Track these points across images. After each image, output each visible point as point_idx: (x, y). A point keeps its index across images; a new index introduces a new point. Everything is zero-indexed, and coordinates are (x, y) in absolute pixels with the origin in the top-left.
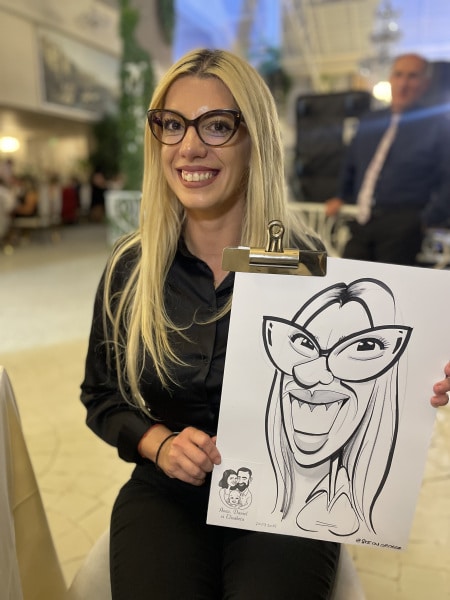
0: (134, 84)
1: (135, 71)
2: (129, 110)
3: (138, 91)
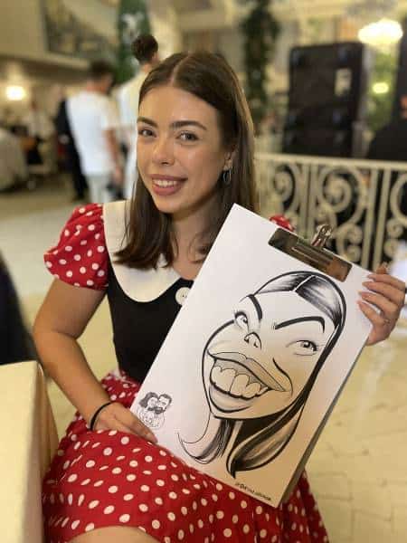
0: (131, 34)
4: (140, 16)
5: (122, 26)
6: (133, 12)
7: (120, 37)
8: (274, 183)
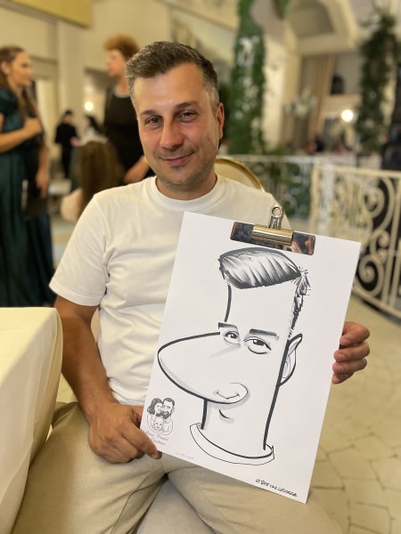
0: (246, 57)
1: (248, 44)
2: (240, 80)
3: (249, 63)
4: (256, 39)
5: (238, 48)
6: (250, 36)
7: (236, 59)
8: (366, 198)
